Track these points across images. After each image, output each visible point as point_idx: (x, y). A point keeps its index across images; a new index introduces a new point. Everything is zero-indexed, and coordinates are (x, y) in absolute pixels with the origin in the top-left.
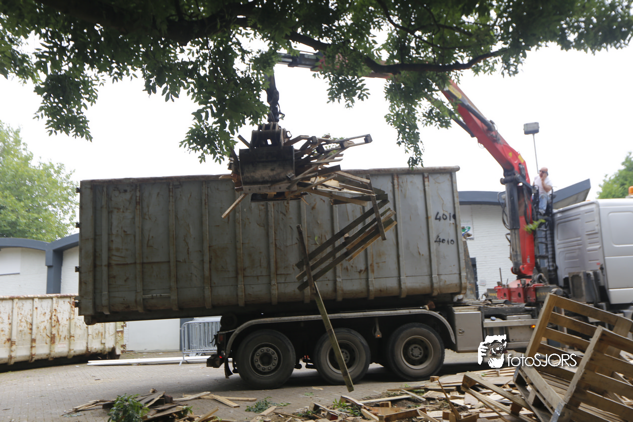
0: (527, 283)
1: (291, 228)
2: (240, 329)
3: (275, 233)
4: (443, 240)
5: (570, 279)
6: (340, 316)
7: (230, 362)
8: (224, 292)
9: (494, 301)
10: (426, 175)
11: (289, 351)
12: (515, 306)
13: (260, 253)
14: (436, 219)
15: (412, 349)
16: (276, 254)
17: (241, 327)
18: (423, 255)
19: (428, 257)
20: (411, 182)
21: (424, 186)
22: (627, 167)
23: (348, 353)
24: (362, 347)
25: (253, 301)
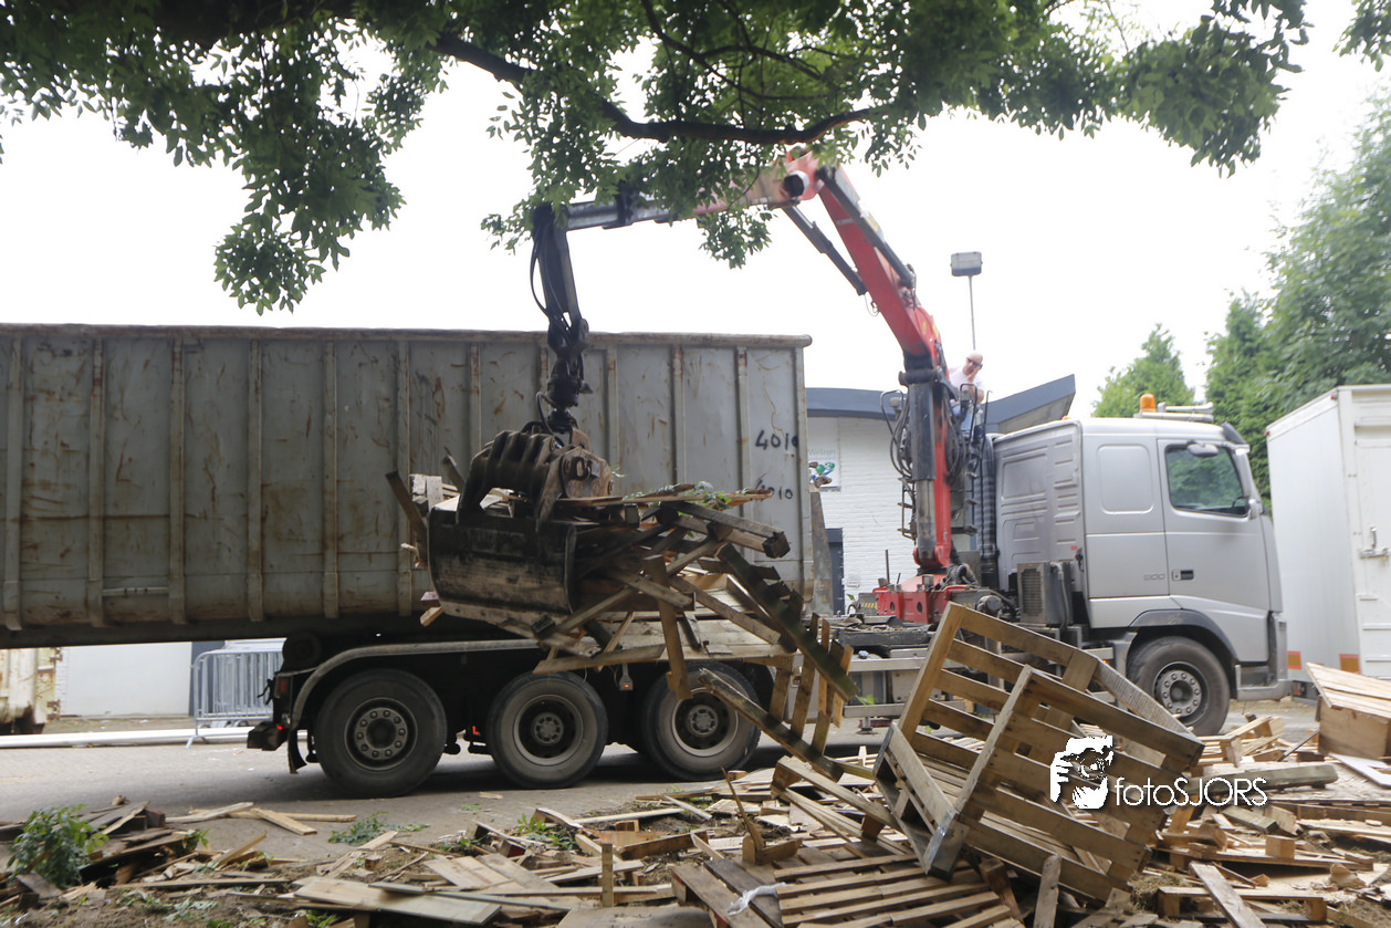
0: (935, 583)
2: (326, 668)
3: (411, 460)
4: (771, 489)
5: (1019, 577)
7: (302, 740)
8: (292, 586)
9: (869, 619)
10: (741, 351)
11: (433, 716)
12: (908, 629)
13: (378, 502)
14: (758, 444)
15: (695, 715)
17: (328, 662)
20: (710, 364)
21: (737, 374)
22: (1152, 354)
23: (560, 722)
24: (590, 710)
25: (357, 607)
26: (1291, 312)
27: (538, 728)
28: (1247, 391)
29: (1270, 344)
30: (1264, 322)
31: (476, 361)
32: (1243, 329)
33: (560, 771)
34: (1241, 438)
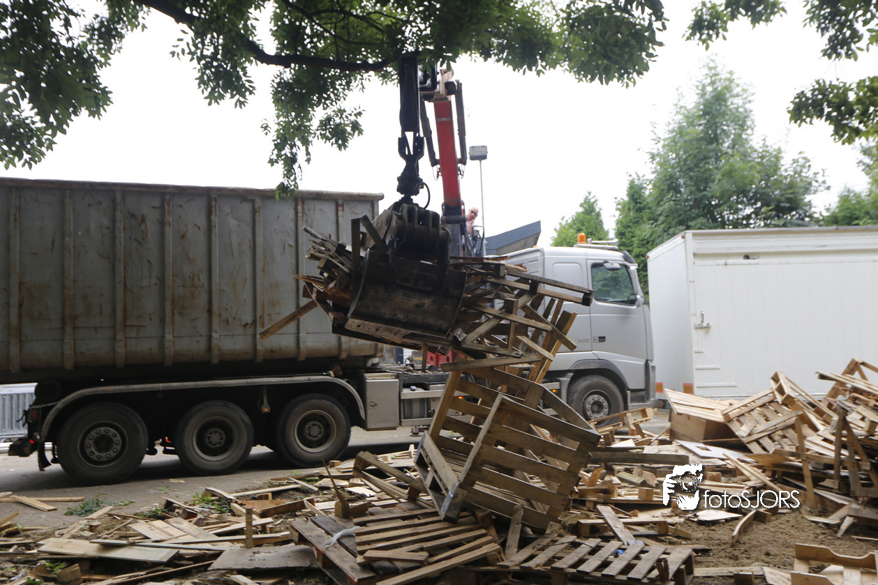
1: (150, 263)
2: (64, 402)
3: (125, 268)
6: (214, 384)
7: (48, 449)
8: (41, 349)
9: (418, 367)
10: (340, 203)
11: (138, 432)
12: (440, 373)
13: (102, 295)
15: (310, 427)
16: (124, 297)
17: (67, 398)
20: (320, 210)
21: (337, 216)
22: (586, 210)
23: (223, 433)
24: (242, 425)
25: (88, 362)
26: (662, 187)
27: (209, 438)
28: (638, 232)
29: (650, 205)
30: (647, 193)
31: (169, 205)
32: (636, 196)
33: (223, 464)
34: (633, 260)
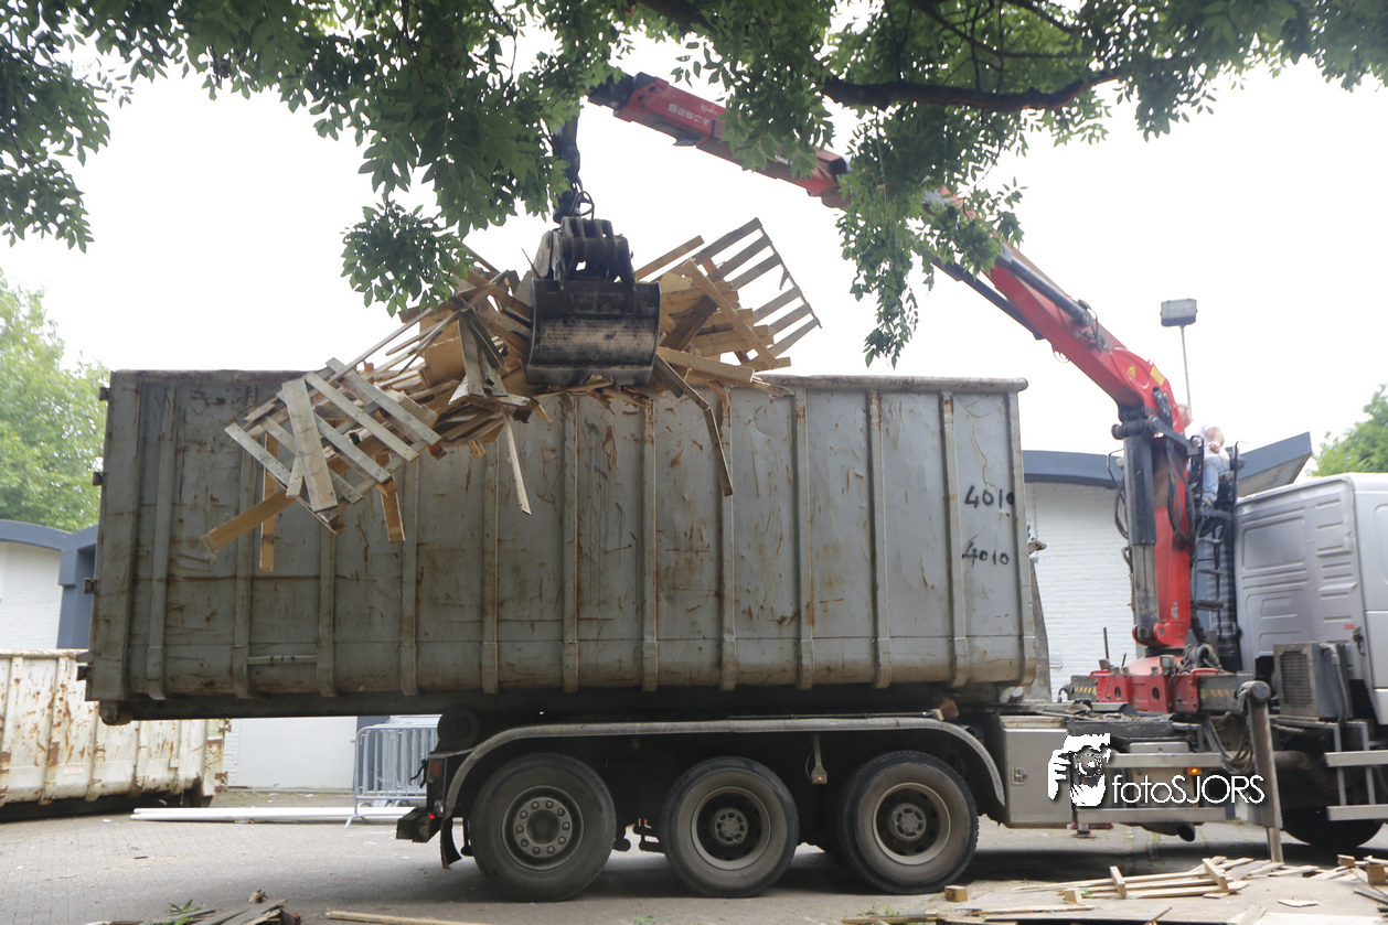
1: (620, 509)
2: (483, 750)
3: (579, 517)
4: (983, 553)
5: (1277, 661)
6: (729, 728)
8: (449, 657)
9: (1098, 706)
10: (947, 396)
11: (600, 807)
12: (1147, 720)
13: (542, 564)
14: (968, 501)
15: (900, 816)
16: (578, 569)
17: (486, 743)
18: (933, 587)
19: (946, 593)
20: (911, 411)
21: (942, 421)
23: (743, 818)
24: (778, 806)
25: (519, 681)
27: (720, 827)
31: (651, 409)
